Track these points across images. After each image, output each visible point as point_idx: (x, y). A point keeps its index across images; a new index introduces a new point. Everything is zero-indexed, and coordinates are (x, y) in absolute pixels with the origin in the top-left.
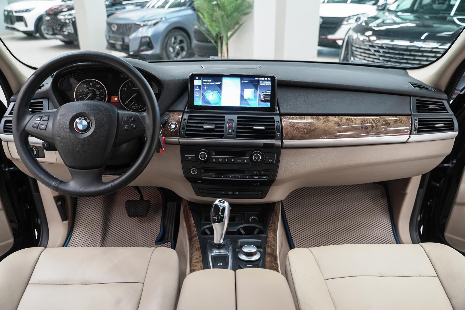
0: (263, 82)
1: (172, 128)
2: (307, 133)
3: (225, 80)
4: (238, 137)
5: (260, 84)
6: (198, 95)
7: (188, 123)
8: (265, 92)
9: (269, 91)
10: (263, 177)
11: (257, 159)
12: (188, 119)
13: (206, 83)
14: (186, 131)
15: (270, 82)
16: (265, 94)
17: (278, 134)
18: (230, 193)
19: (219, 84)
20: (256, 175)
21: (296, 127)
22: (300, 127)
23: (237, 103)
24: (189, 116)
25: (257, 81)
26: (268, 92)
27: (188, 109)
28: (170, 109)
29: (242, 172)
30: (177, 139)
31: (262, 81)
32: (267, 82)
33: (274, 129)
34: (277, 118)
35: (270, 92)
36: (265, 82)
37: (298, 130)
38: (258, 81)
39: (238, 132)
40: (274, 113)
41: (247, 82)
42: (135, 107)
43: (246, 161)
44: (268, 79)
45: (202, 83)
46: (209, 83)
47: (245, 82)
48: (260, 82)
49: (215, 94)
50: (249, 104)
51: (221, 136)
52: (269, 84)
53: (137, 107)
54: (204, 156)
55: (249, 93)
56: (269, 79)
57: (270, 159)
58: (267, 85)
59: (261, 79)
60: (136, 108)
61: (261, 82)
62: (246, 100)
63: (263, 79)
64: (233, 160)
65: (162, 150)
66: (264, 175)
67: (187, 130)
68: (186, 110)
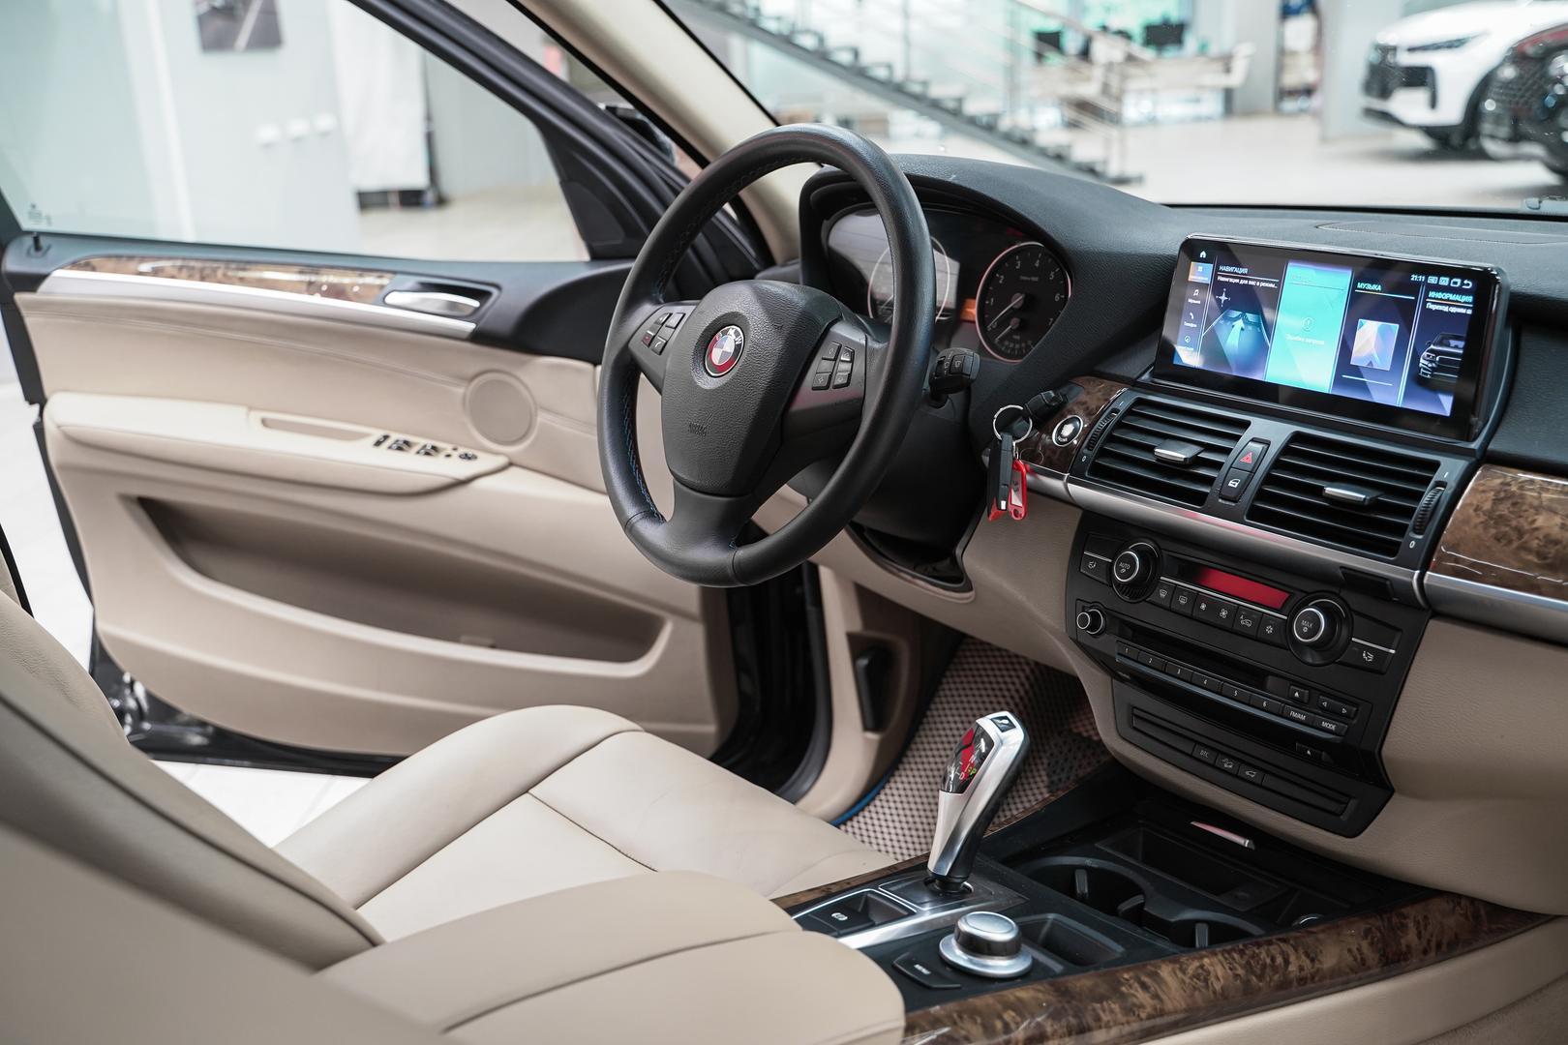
0: (1440, 295)
1: (1063, 437)
2: (1552, 568)
3: (1295, 272)
4: (1257, 515)
5: (1425, 303)
6: (1192, 325)
7: (1119, 425)
8: (1440, 344)
9: (1457, 338)
10: (1324, 724)
11: (1305, 630)
12: (1129, 412)
13: (1227, 280)
14: (1097, 457)
15: (1470, 299)
16: (1437, 353)
17: (1414, 541)
18: (1228, 765)
19: (1272, 286)
20: (1299, 704)
21: (1514, 523)
22: (1537, 529)
23: (1319, 377)
24: (1140, 402)
25: (1414, 288)
26: (1453, 343)
27: (1153, 375)
28: (1100, 368)
29: (1255, 676)
30: (1060, 478)
31: (1438, 288)
32: (1457, 297)
33: (1408, 513)
34: (1450, 469)
35: (1461, 344)
36: (1447, 296)
37: (1515, 544)
38: (1422, 290)
39: (1261, 495)
40: (1462, 444)
41: (1374, 287)
42: (1012, 345)
43: (1269, 630)
44: (1462, 284)
45: (1216, 276)
46: (1237, 281)
47: (1369, 286)
48: (1426, 296)
49: (1250, 328)
50: (1363, 387)
51: (1197, 501)
52: (1461, 305)
53: (1017, 346)
54: (1128, 566)
55: (1374, 339)
56: (1469, 284)
57: (1368, 648)
58: (1453, 310)
59: (1432, 280)
60: (1013, 349)
61: (1432, 294)
62: (1356, 370)
63: (1444, 281)
64: (1224, 613)
65: (999, 506)
66: (1332, 714)
67: (1103, 453)
68: (1146, 377)
